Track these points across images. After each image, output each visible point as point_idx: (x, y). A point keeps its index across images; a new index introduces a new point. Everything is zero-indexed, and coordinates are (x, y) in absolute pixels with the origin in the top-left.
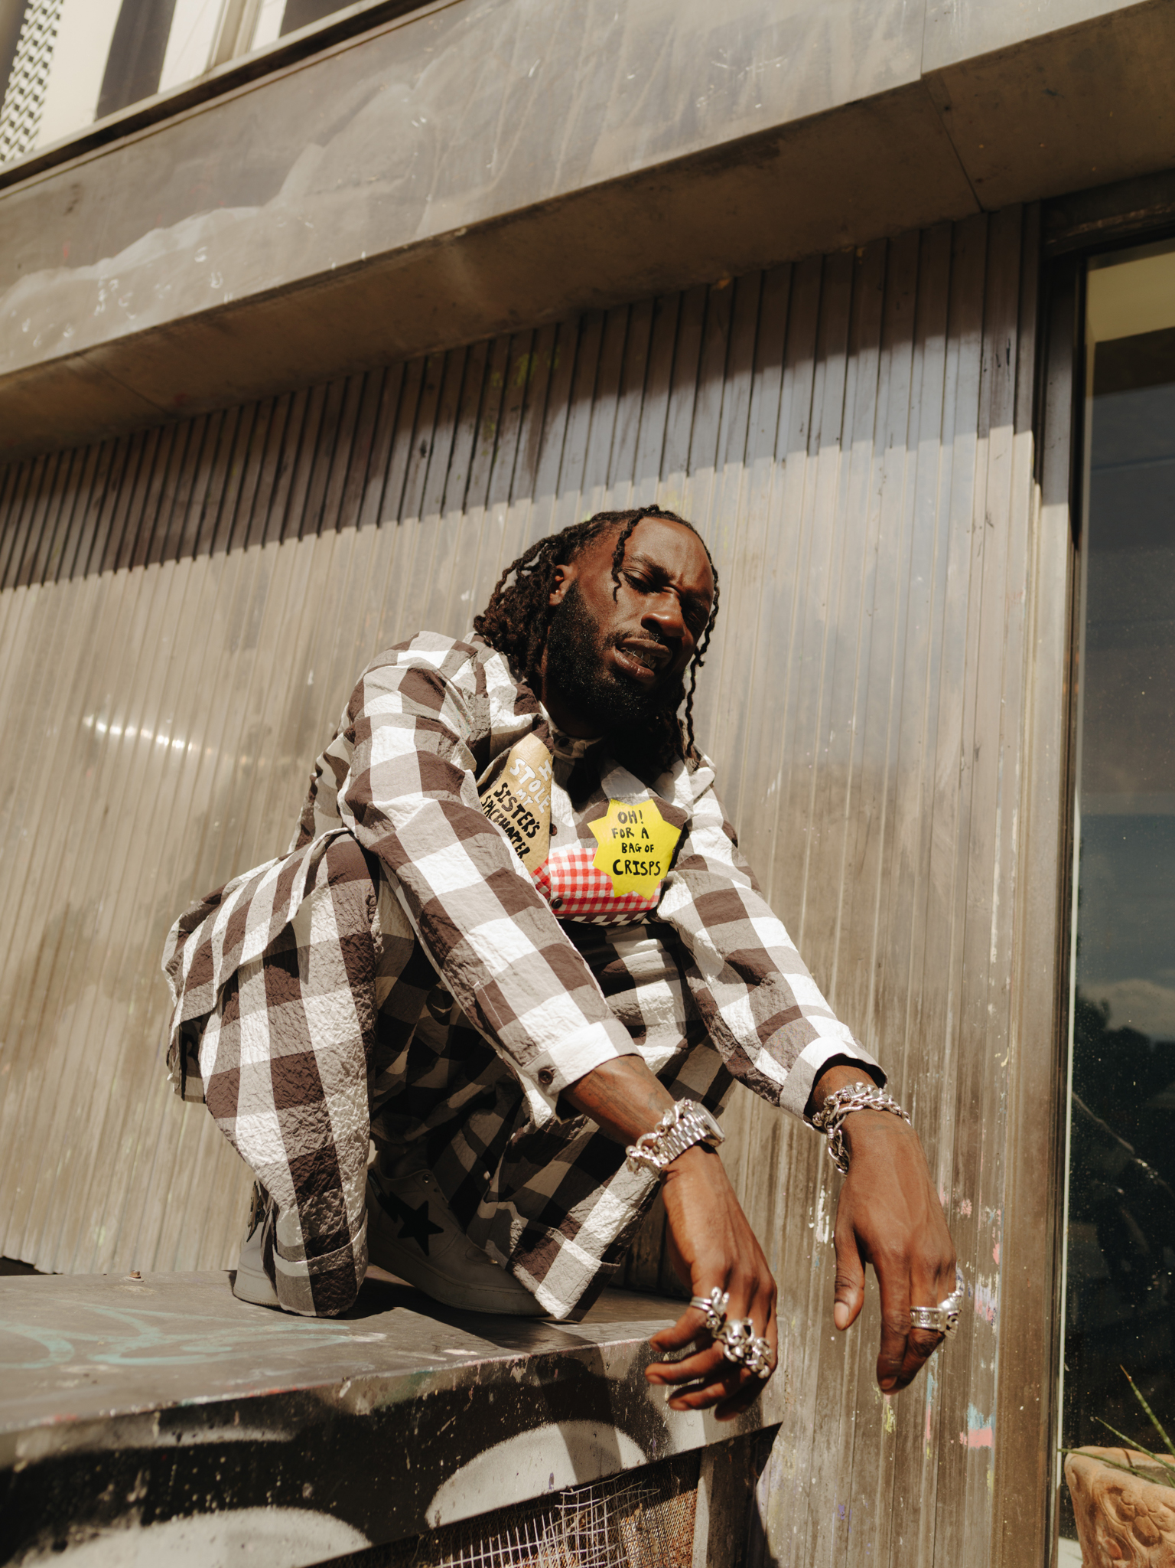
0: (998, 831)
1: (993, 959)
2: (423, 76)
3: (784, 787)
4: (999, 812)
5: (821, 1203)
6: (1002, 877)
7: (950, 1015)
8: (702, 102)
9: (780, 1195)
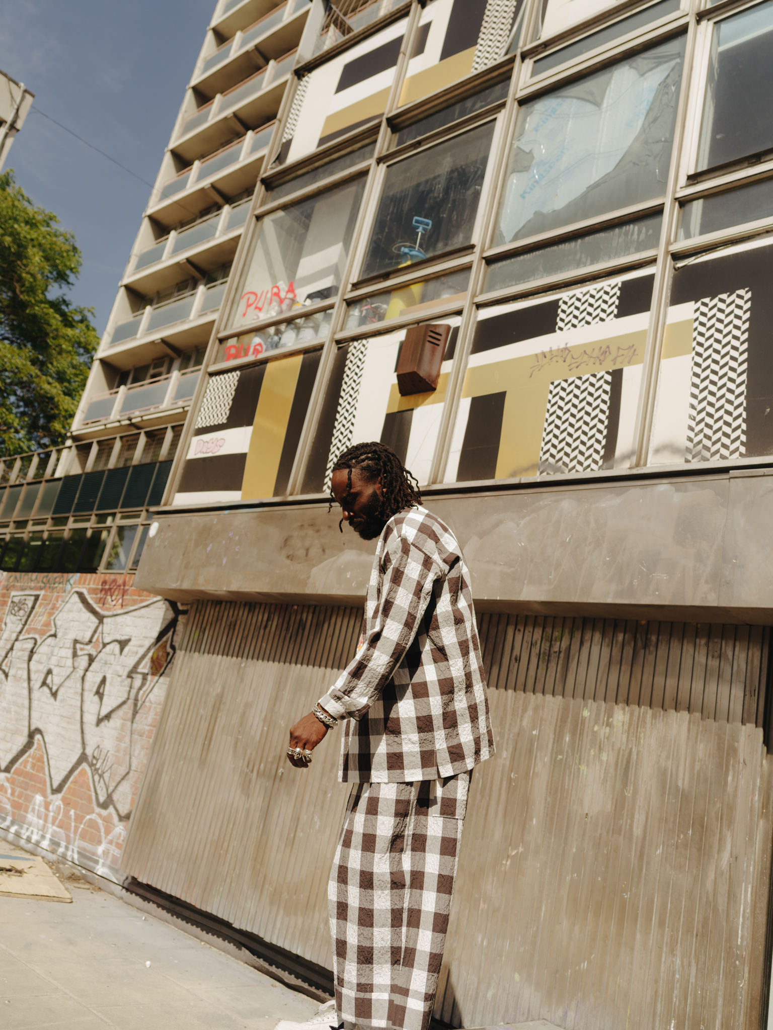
0: (743, 892)
1: (739, 943)
2: (522, 522)
3: (663, 852)
4: (744, 884)
5: (673, 1024)
6: (744, 911)
7: (722, 962)
8: (635, 582)
9: (658, 1019)
